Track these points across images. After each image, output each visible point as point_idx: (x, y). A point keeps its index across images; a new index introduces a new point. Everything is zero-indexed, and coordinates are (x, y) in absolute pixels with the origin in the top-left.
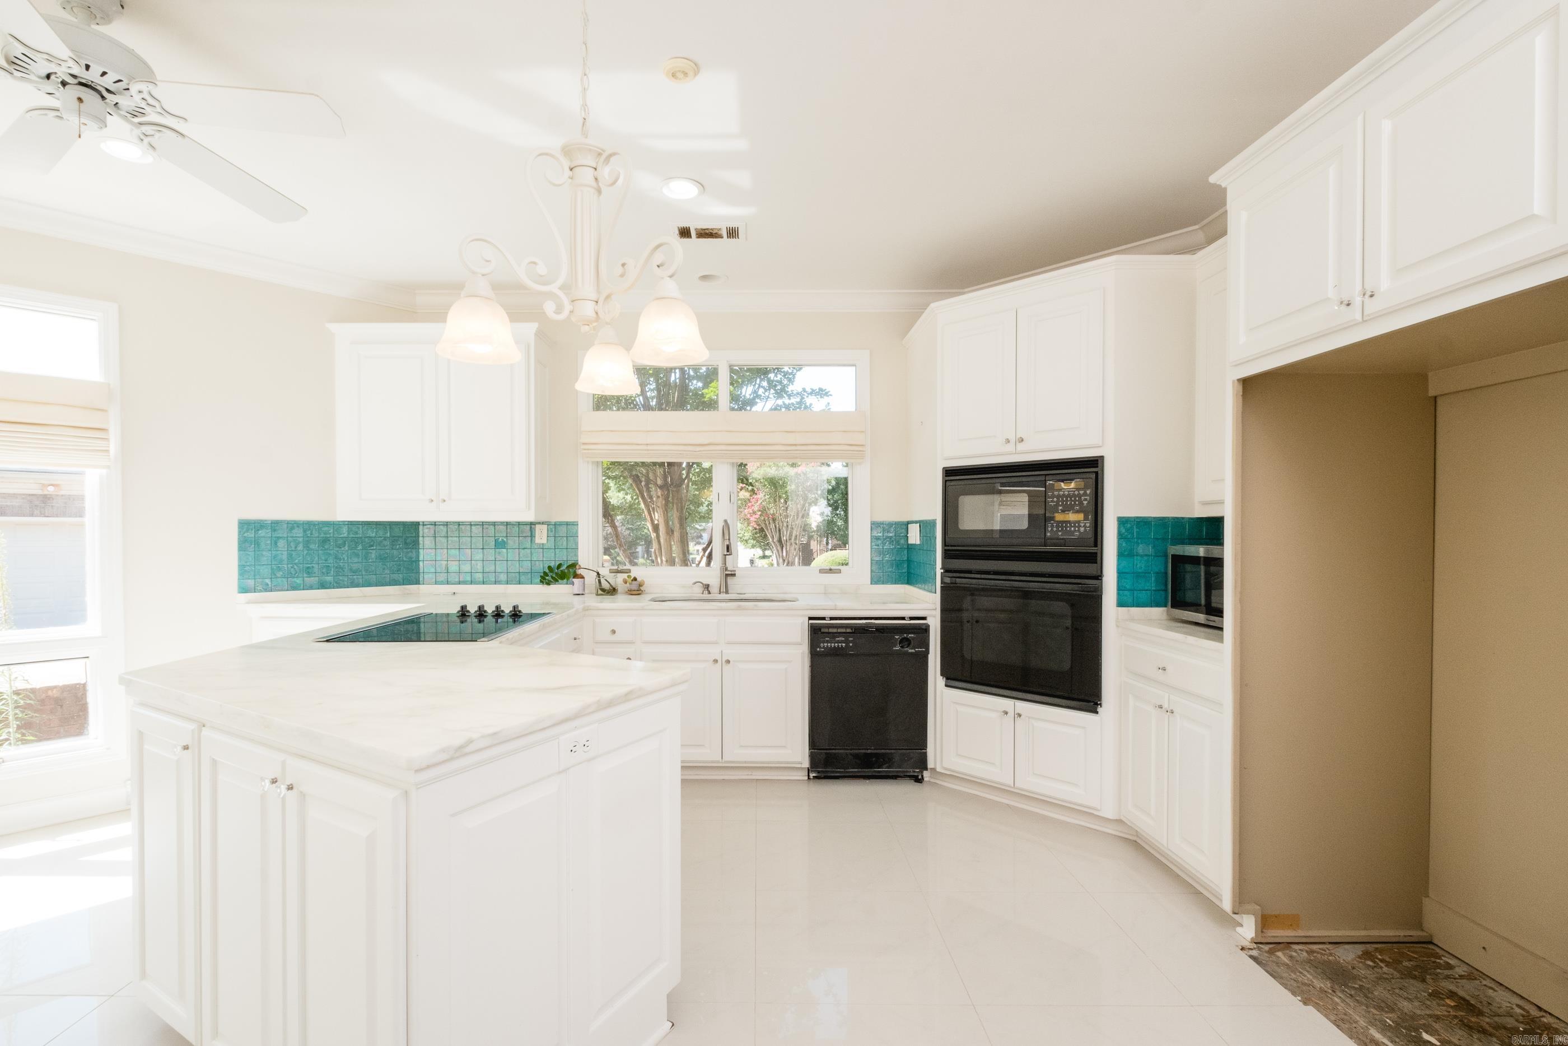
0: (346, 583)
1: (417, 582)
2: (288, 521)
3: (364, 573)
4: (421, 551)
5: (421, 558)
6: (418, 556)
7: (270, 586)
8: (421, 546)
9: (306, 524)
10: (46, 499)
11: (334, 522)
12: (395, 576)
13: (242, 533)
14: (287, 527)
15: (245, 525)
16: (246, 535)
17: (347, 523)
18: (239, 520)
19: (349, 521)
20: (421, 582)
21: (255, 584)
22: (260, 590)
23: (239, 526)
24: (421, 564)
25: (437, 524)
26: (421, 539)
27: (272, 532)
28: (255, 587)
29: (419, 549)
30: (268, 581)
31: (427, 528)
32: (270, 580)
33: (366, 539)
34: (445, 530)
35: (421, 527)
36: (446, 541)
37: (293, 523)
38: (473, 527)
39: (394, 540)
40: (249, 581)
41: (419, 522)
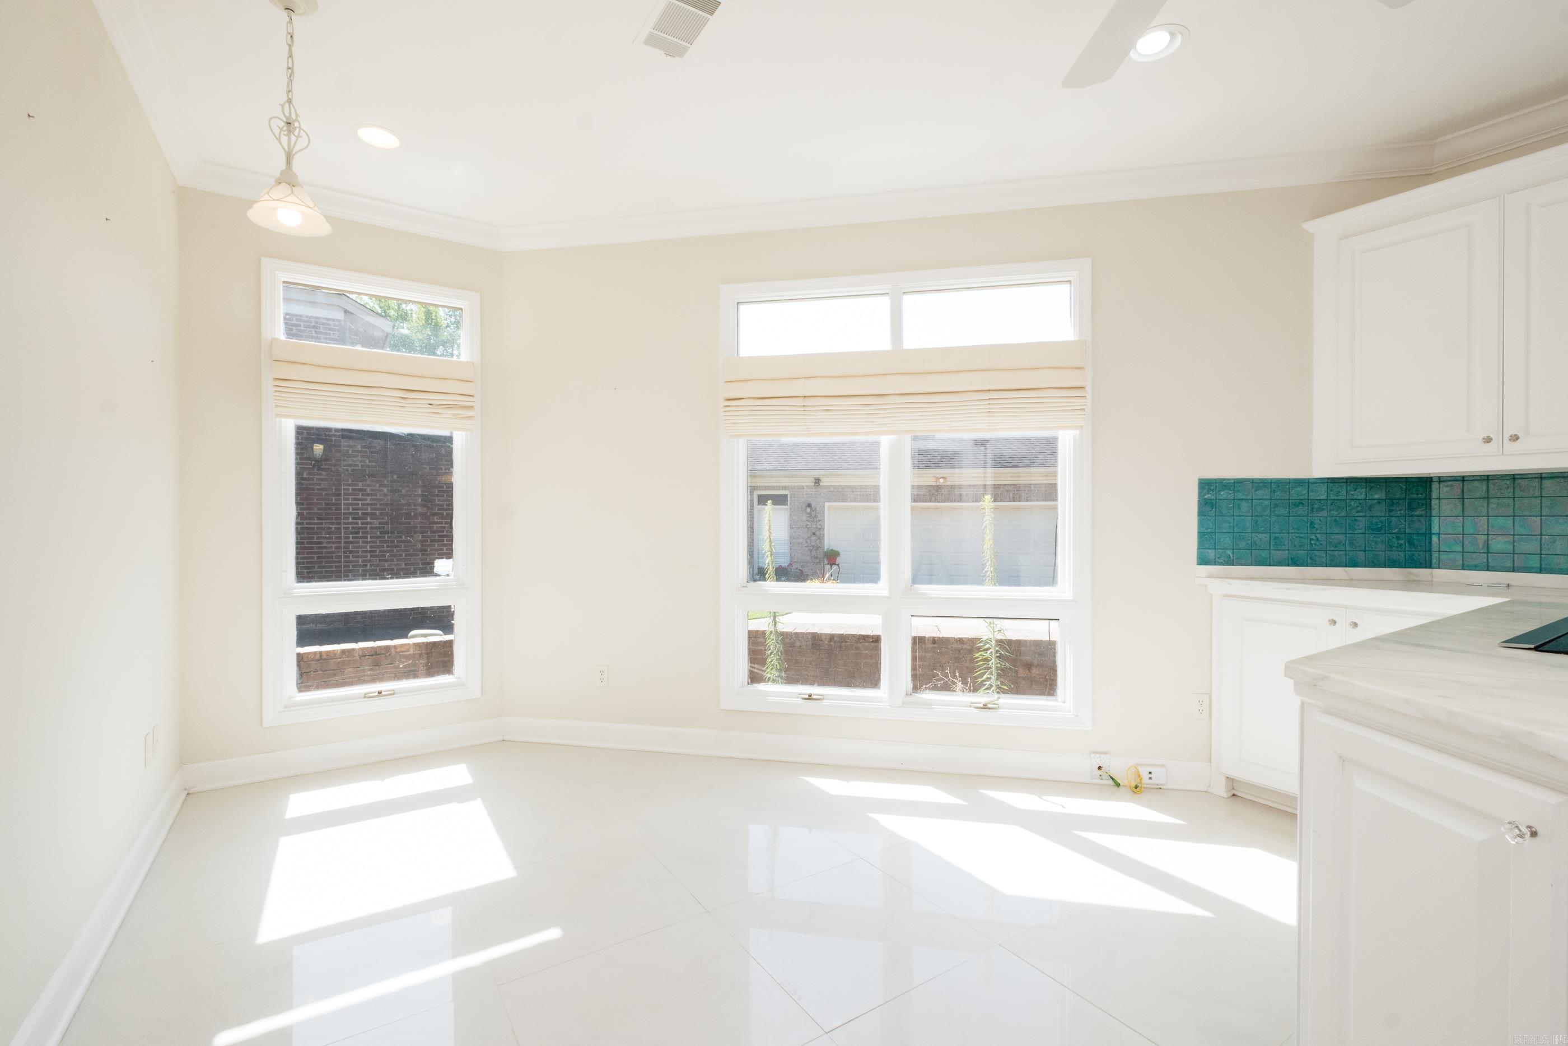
0: (1324, 560)
1: (1429, 566)
2: (1253, 479)
3: (1348, 548)
4: (1435, 521)
5: (1435, 529)
6: (1430, 527)
7: (1232, 558)
8: (1435, 513)
9: (1274, 483)
10: (938, 488)
11: (1309, 479)
12: (1394, 555)
13: (1202, 495)
14: (1253, 487)
15: (1206, 486)
16: (1206, 497)
17: (1326, 481)
18: (1199, 479)
19: (1328, 478)
20: (1434, 565)
21: (1215, 556)
22: (1221, 562)
23: (1199, 486)
24: (1435, 539)
25: (1466, 479)
26: (1434, 502)
27: (1234, 493)
28: (1215, 559)
29: (1431, 516)
30: (1229, 552)
31: (1447, 486)
32: (1231, 551)
33: (1352, 503)
34: (1484, 488)
35: (1435, 486)
36: (1485, 505)
37: (1259, 482)
38: (1544, 481)
39: (1391, 502)
40: (1210, 551)
41: (1431, 478)
